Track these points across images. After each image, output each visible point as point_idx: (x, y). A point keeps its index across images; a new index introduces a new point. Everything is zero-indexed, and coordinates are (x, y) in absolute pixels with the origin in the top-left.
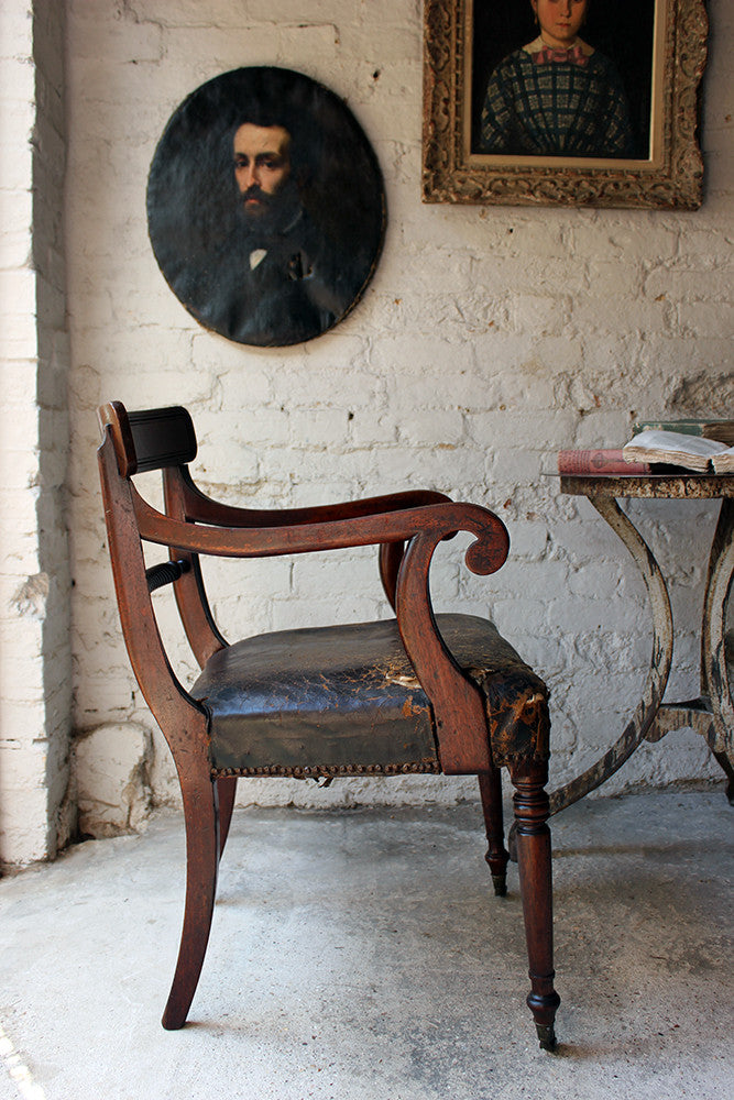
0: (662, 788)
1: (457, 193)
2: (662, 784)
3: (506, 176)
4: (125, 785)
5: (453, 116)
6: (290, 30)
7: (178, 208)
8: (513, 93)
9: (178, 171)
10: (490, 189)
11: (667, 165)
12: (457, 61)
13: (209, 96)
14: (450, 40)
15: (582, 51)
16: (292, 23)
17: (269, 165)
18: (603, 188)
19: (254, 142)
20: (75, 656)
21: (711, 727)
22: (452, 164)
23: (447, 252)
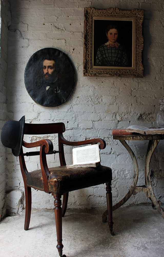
0: (138, 205)
1: (90, 74)
2: (138, 204)
3: (101, 70)
4: (17, 204)
5: (90, 58)
6: (56, 40)
7: (31, 77)
8: (103, 53)
9: (31, 69)
10: (98, 73)
11: (136, 68)
12: (91, 47)
13: (38, 54)
14: (89, 42)
15: (117, 45)
16: (56, 39)
17: (50, 68)
18: (122, 73)
19: (47, 64)
20: (7, 175)
21: (147, 191)
22: (90, 68)
23: (89, 87)
